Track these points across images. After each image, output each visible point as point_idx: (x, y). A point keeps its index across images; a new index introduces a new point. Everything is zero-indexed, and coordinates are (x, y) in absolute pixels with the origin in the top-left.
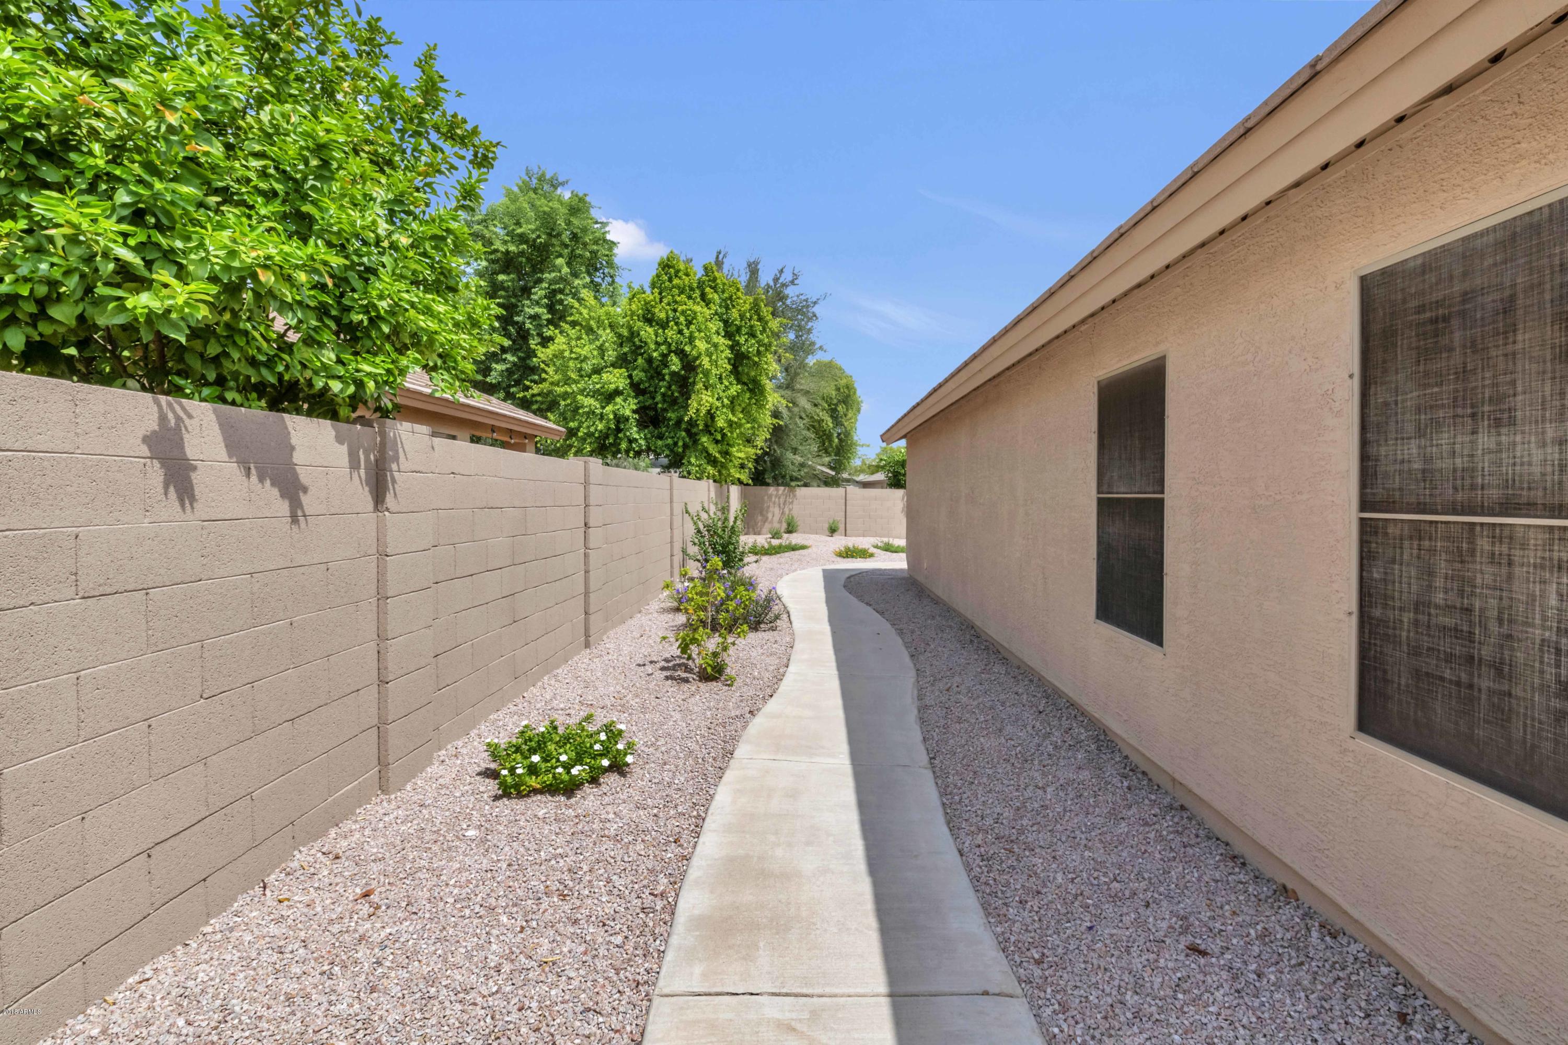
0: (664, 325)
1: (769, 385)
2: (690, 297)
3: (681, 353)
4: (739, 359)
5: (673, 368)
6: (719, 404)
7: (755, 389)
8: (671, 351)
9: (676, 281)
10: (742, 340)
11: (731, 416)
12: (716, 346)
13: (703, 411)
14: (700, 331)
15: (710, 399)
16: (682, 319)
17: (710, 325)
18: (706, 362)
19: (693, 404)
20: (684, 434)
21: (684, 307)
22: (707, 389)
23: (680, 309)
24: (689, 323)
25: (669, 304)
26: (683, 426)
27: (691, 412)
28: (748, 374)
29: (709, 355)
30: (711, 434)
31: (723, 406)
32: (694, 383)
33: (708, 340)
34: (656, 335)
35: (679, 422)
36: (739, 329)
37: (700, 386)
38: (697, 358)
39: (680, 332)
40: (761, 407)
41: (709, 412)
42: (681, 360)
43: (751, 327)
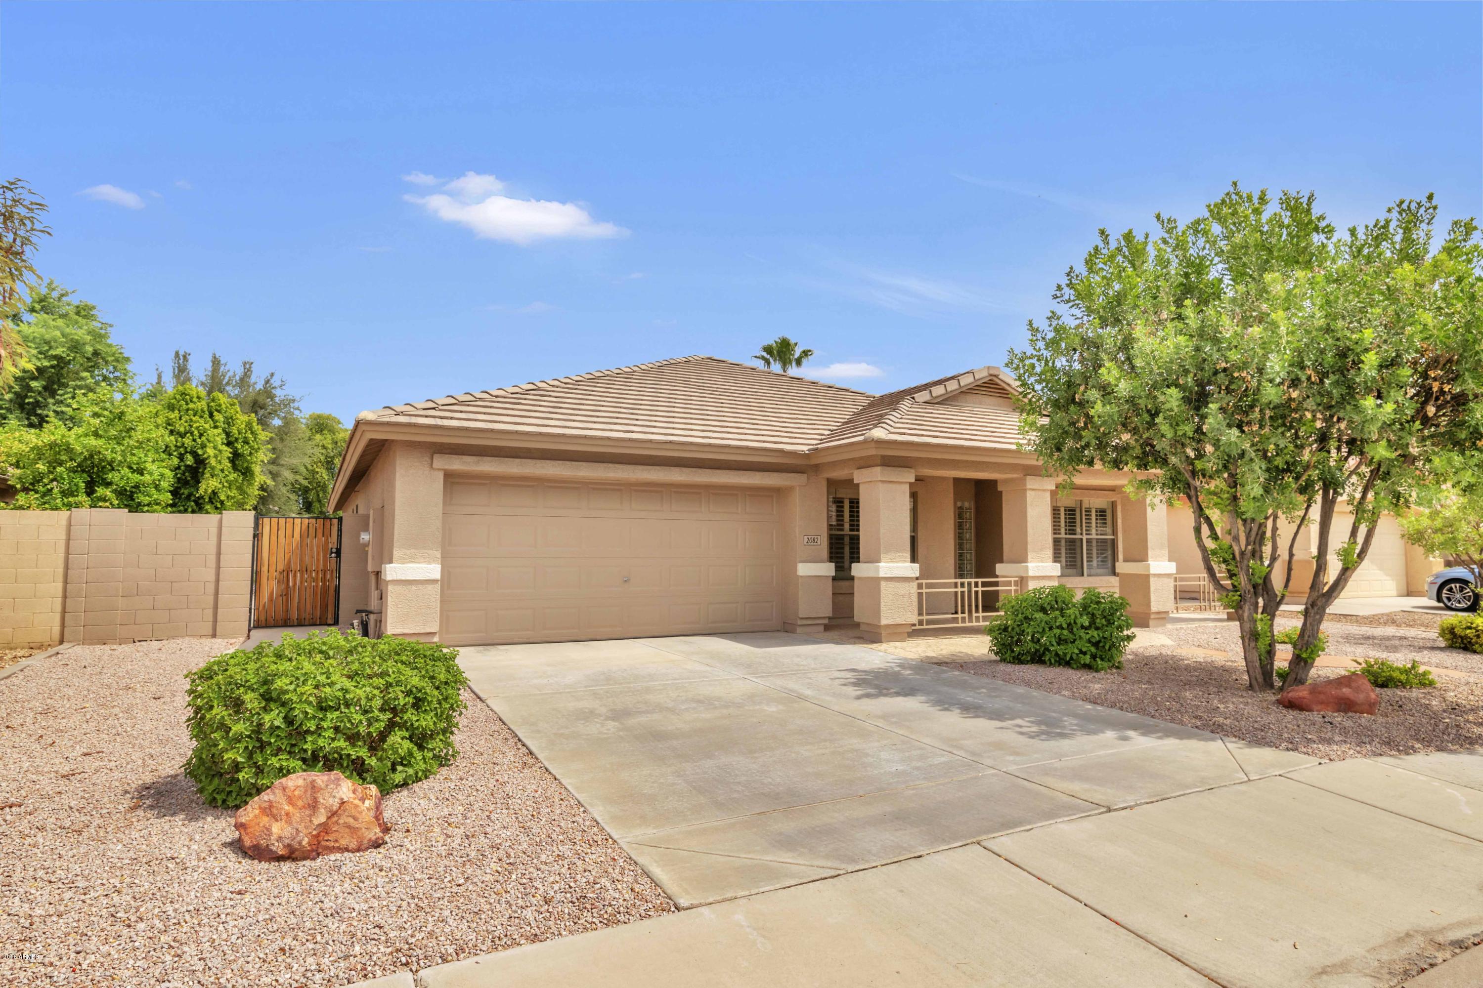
0: (182, 435)
1: (257, 469)
2: (201, 417)
3: (194, 454)
4: (236, 457)
5: (188, 463)
6: (220, 486)
7: (247, 473)
8: (186, 452)
9: (191, 406)
10: (239, 446)
11: (229, 493)
12: (220, 451)
13: (210, 491)
14: (209, 441)
15: (215, 484)
16: (196, 433)
17: (218, 439)
18: (213, 462)
19: (203, 487)
20: (193, 503)
21: (198, 424)
22: (213, 477)
23: (195, 426)
24: (201, 435)
25: (186, 422)
26: (193, 498)
27: (201, 491)
28: (242, 466)
29: (216, 456)
30: (213, 503)
31: (224, 486)
32: (203, 473)
33: (215, 448)
34: (177, 441)
35: (190, 495)
36: (237, 440)
37: (207, 475)
38: (206, 459)
39: (194, 440)
40: (251, 484)
41: (213, 491)
42: (194, 457)
43: (245, 438)
